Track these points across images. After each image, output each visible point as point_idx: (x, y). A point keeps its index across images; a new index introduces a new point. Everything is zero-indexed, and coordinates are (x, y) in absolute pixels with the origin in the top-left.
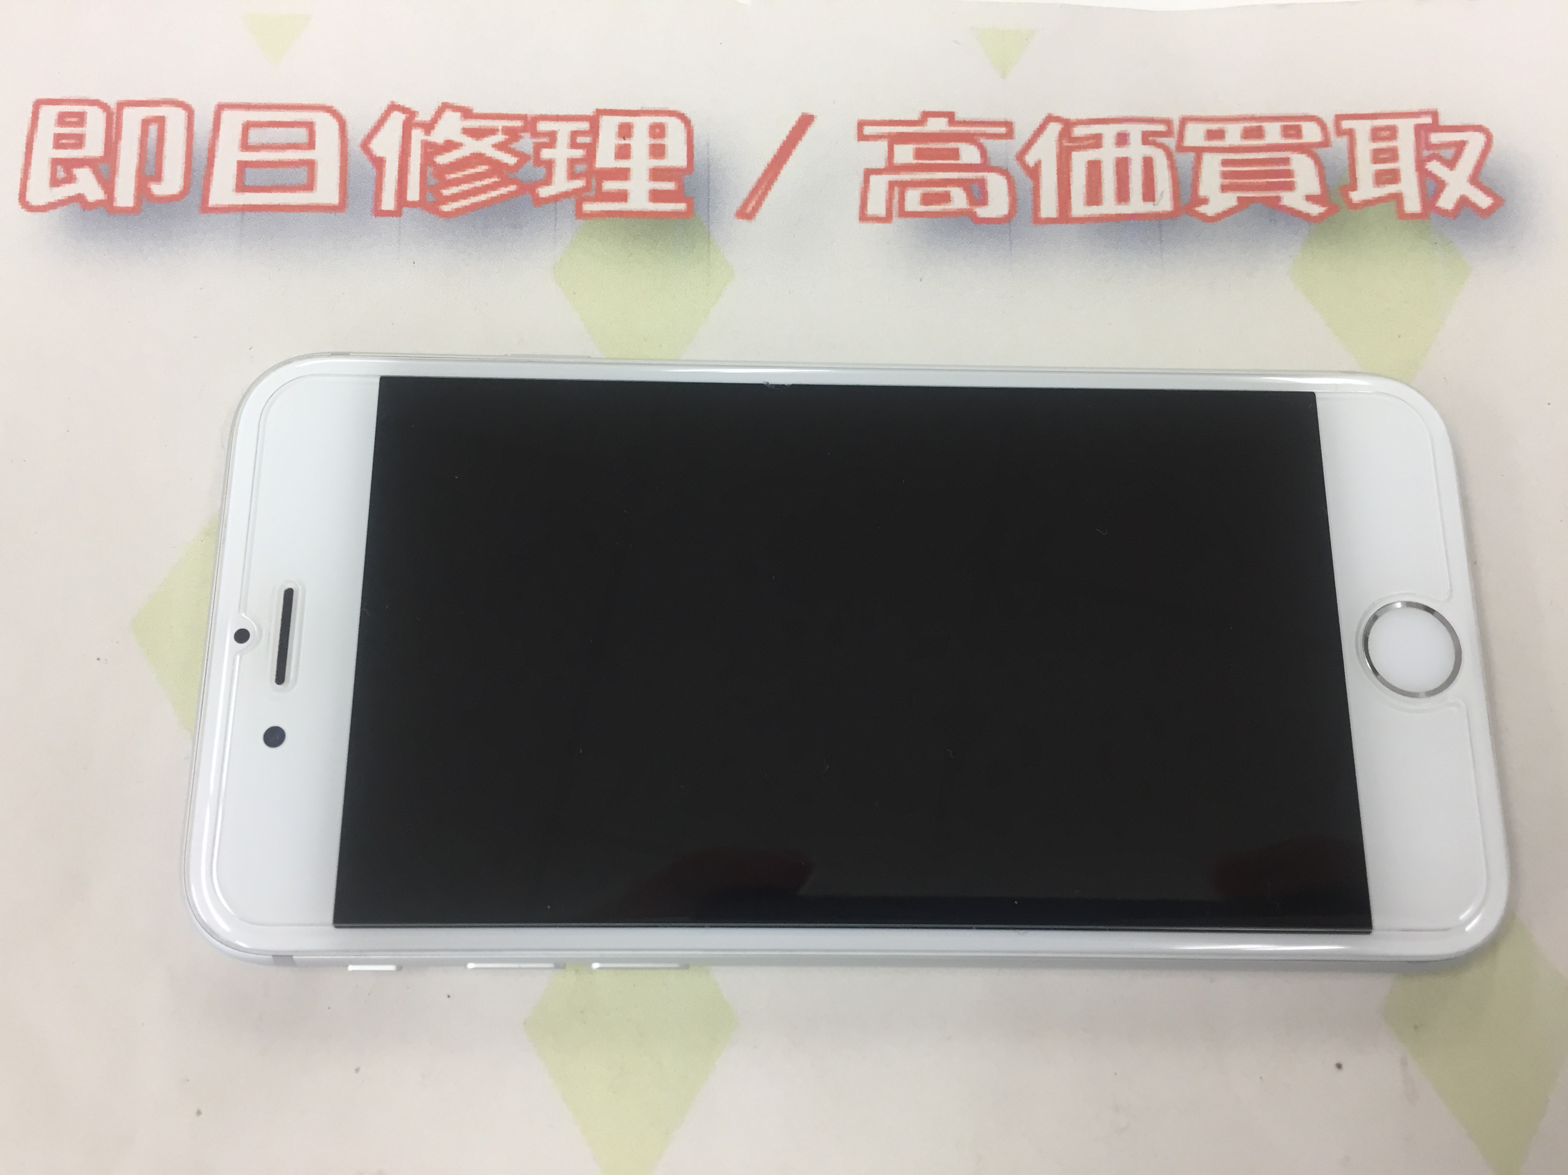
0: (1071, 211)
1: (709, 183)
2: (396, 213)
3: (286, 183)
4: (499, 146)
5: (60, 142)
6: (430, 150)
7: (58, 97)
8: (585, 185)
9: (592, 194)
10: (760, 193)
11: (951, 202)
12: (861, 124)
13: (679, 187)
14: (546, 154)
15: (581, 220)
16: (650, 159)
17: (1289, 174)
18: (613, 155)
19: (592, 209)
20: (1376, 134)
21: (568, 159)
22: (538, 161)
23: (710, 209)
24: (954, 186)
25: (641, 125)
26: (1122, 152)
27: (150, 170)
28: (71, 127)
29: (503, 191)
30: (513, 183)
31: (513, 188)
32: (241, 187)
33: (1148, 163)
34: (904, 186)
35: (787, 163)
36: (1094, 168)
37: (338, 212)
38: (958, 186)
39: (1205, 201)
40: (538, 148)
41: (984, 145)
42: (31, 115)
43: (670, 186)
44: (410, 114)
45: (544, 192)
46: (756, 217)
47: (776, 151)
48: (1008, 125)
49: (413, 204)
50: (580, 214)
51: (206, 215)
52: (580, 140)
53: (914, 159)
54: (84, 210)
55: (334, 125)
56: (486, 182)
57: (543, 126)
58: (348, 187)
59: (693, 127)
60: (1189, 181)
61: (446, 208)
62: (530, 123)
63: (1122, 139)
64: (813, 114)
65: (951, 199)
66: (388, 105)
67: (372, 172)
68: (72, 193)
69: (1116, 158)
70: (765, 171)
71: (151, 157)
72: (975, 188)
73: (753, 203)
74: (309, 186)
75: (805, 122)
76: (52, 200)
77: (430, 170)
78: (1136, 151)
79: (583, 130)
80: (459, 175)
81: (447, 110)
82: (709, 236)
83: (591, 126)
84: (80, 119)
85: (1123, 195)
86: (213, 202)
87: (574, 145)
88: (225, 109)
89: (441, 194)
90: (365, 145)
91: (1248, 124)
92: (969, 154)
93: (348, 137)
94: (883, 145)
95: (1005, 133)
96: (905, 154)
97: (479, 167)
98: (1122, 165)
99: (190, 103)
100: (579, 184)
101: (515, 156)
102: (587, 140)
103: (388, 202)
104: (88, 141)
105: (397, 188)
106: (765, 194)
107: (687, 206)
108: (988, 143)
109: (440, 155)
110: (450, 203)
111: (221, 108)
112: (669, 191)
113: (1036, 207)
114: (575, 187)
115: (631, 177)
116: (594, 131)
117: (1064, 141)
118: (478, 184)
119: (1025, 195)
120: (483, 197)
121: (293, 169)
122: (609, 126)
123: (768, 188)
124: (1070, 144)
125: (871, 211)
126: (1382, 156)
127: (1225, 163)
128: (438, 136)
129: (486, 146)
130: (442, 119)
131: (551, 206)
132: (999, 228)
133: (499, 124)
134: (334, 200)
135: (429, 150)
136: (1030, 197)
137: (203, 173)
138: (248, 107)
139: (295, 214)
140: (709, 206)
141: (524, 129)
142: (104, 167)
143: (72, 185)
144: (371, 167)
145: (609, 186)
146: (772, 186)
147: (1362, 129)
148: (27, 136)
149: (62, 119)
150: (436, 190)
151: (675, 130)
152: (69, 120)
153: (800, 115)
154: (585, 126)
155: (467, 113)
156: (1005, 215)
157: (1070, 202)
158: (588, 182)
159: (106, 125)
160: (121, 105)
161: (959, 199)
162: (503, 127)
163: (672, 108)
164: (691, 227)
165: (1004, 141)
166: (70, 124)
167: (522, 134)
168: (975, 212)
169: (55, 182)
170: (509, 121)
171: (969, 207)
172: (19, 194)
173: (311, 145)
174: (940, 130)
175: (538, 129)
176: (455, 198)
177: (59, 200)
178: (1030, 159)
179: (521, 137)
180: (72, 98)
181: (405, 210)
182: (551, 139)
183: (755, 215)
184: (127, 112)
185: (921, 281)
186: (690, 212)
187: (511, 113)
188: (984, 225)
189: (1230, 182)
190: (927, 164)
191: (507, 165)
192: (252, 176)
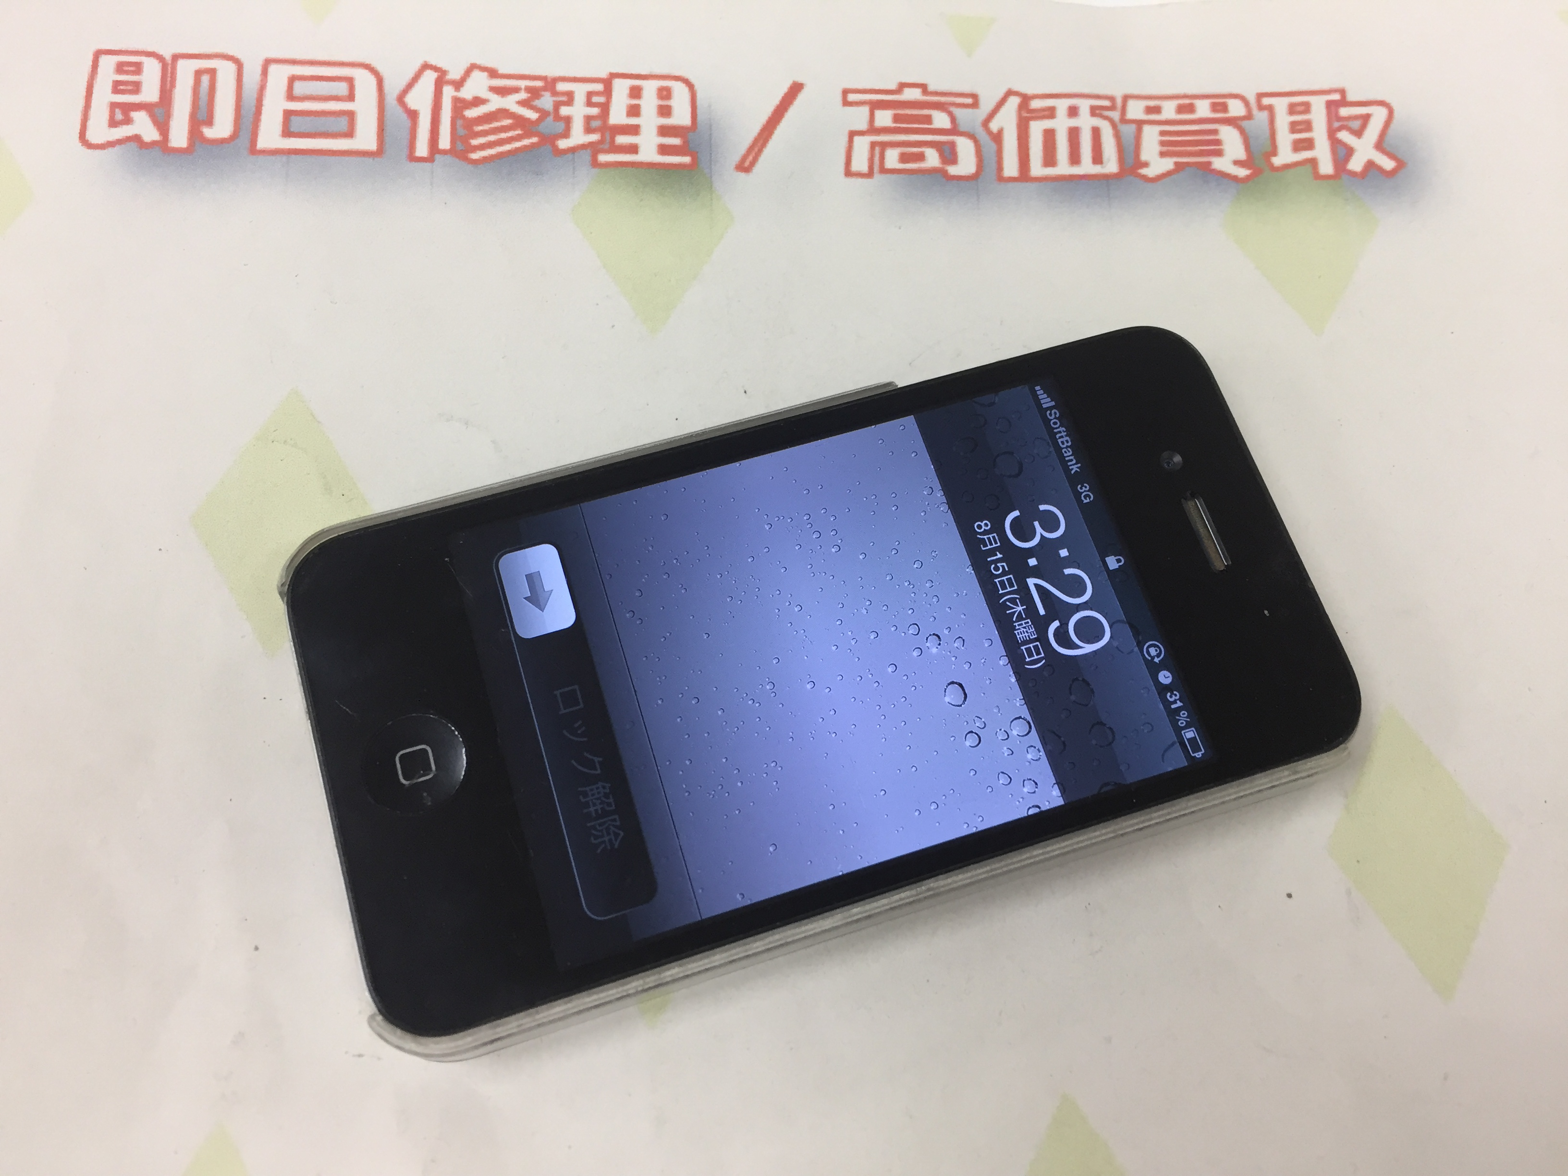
0: (1030, 171)
1: (711, 140)
2: (430, 159)
3: (328, 131)
4: (523, 103)
5: (119, 88)
6: (460, 105)
7: (117, 48)
8: (600, 138)
9: (606, 146)
10: (756, 149)
11: (926, 161)
12: (845, 92)
13: (684, 142)
14: (564, 111)
15: (597, 169)
16: (659, 117)
17: (1218, 142)
18: (624, 113)
19: (606, 160)
20: (1292, 109)
21: (584, 116)
22: (558, 117)
23: (712, 163)
24: (928, 148)
25: (650, 88)
26: (1073, 122)
27: (202, 115)
28: (127, 74)
29: (526, 142)
30: (535, 137)
31: (535, 140)
32: (287, 133)
33: (1096, 133)
34: (884, 146)
35: (781, 124)
36: (1049, 136)
37: (376, 157)
38: (932, 147)
39: (1146, 165)
40: (557, 106)
41: (954, 112)
42: (91, 63)
43: (676, 141)
44: (441, 73)
45: (563, 144)
46: (754, 171)
47: (770, 113)
48: (975, 96)
49: (444, 152)
50: (595, 164)
51: (254, 157)
52: (595, 99)
53: (894, 123)
54: (141, 148)
55: (372, 81)
56: (511, 134)
57: (561, 87)
58: (385, 135)
59: (696, 91)
60: (1132, 148)
61: (475, 156)
62: (550, 84)
63: (1073, 112)
64: (802, 82)
65: (926, 158)
66: (421, 64)
67: (407, 123)
68: (130, 134)
69: (1068, 127)
70: (761, 130)
71: (203, 104)
72: (947, 149)
73: (751, 158)
74: (350, 134)
75: (796, 89)
76: (111, 139)
77: (459, 122)
78: (1085, 122)
79: (596, 90)
80: (486, 127)
81: (475, 69)
82: (711, 186)
83: (605, 87)
84: (138, 68)
85: (1075, 158)
86: (261, 144)
87: (589, 104)
88: (272, 63)
89: (470, 143)
90: (401, 99)
91: (1181, 102)
92: (941, 120)
93: (385, 92)
94: (865, 110)
95: (971, 103)
96: (884, 118)
97: (504, 120)
98: (1074, 134)
99: (239, 58)
100: (594, 137)
101: (537, 112)
102: (601, 99)
103: (422, 150)
104: (144, 88)
105: (429, 137)
106: (760, 151)
107: (693, 159)
108: (958, 112)
109: (469, 109)
110: (478, 152)
111: (268, 62)
112: (677, 146)
113: (1000, 168)
114: (591, 141)
115: (641, 133)
116: (608, 91)
117: (1022, 112)
118: (503, 135)
119: (990, 158)
120: (507, 147)
121: (334, 119)
122: (621, 88)
123: (764, 145)
124: (1028, 115)
125: (855, 167)
126: (1298, 127)
127: (1163, 133)
128: (467, 93)
129: (510, 103)
130: (471, 78)
131: (570, 156)
132: (967, 185)
133: (523, 84)
134: (373, 146)
135: (458, 105)
136: (994, 159)
137: (252, 120)
138: (294, 62)
139: (337, 157)
140: (710, 160)
142: (159, 111)
143: (130, 126)
144: (406, 118)
145: (621, 140)
146: (767, 144)
147: (1281, 105)
148: (87, 82)
149: (120, 68)
150: (465, 140)
151: (680, 93)
152: (126, 68)
153: (791, 82)
154: (599, 87)
155: (493, 73)
156: (973, 174)
157: (1029, 164)
158: (603, 136)
159: (160, 74)
160: (176, 57)
161: (932, 159)
162: (526, 86)
163: (677, 74)
164: (695, 178)
165: (969, 111)
166: (127, 73)
167: (543, 93)
168: (947, 171)
169: (113, 123)
170: (532, 81)
171: (941, 166)
172: (79, 133)
173: (351, 97)
174: (915, 99)
175: (557, 89)
176: (482, 147)
177: (117, 140)
178: (994, 126)
179: (542, 96)
180: (129, 50)
181: (437, 157)
182: (570, 98)
183: (752, 169)
184: (181, 64)
185: (900, 228)
186: (694, 165)
187: (532, 74)
188: (955, 182)
189: (1168, 150)
190: (904, 128)
191: (529, 119)
192: (297, 124)
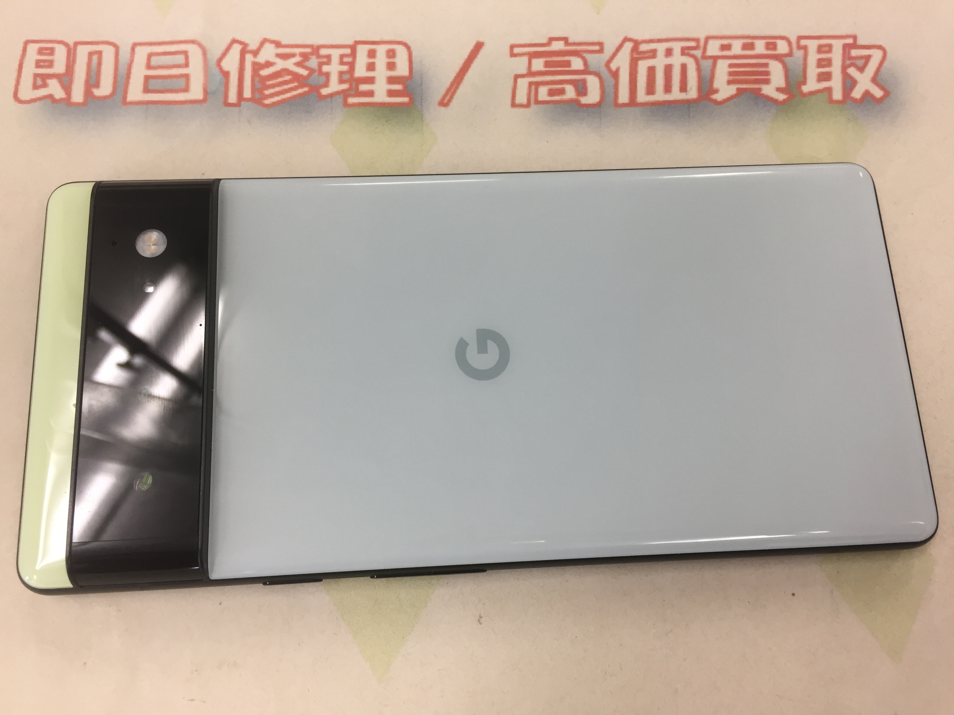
0: (636, 98)
1: (422, 86)
2: (238, 105)
3: (172, 88)
4: (298, 64)
5: (39, 64)
6: (257, 67)
7: (39, 39)
8: (349, 87)
9: (353, 92)
10: (452, 91)
11: (566, 94)
12: (512, 47)
13: (404, 88)
14: (325, 68)
15: (347, 108)
16: (387, 71)
17: (767, 73)
18: (364, 69)
19: (353, 102)
20: (820, 49)
21: (338, 71)
22: (321, 73)
23: (423, 100)
24: (567, 84)
25: (381, 50)
26: (668, 61)
27: (93, 81)
28: (45, 56)
29: (300, 91)
30: (306, 87)
31: (306, 89)
32: (147, 90)
33: (684, 67)
34: (538, 84)
35: (469, 70)
36: (651, 71)
37: (203, 104)
38: (570, 84)
39: (716, 91)
40: (320, 65)
41: (585, 57)
42: (22, 49)
43: (399, 87)
44: (244, 45)
45: (325, 91)
47: (461, 65)
48: (601, 44)
49: (247, 100)
50: (346, 104)
51: (126, 107)
52: (346, 60)
53: (545, 68)
54: (53, 103)
55: (200, 52)
56: (290, 86)
57: (323, 52)
58: (208, 89)
59: (412, 51)
60: (708, 79)
61: (267, 102)
62: (316, 49)
63: (669, 52)
64: (483, 42)
65: (566, 92)
66: (231, 40)
67: (223, 80)
68: (46, 94)
69: (665, 64)
70: (455, 77)
71: (93, 73)
72: (580, 84)
73: (448, 97)
74: (186, 90)
75: (479, 46)
77: (257, 79)
78: (677, 60)
79: (346, 53)
80: (274, 82)
81: (266, 43)
82: (422, 117)
83: (351, 50)
84: (52, 51)
85: (668, 88)
86: (130, 98)
87: (342, 63)
88: (137, 46)
89: (264, 93)
90: (218, 64)
91: (745, 41)
92: (577, 64)
93: (208, 59)
94: (525, 59)
95: (598, 49)
96: (538, 64)
97: (286, 77)
98: (668, 69)
99: (116, 43)
100: (345, 86)
101: (307, 70)
102: (349, 60)
103: (233, 98)
104: (56, 64)
105: (237, 89)
106: (455, 92)
107: (410, 99)
108: (587, 56)
109: (263, 69)
110: (269, 99)
111: (134, 45)
112: (399, 90)
113: (616, 97)
114: (343, 88)
115: (376, 82)
116: (354, 54)
117: (634, 54)
118: (286, 87)
119: (610, 90)
120: (288, 95)
121: (177, 80)
122: (362, 51)
123: (457, 88)
124: (638, 56)
125: (518, 101)
126: (823, 63)
127: (731, 65)
128: (261, 58)
129: (290, 64)
130: (263, 48)
131: (329, 99)
132: (594, 110)
133: (297, 51)
134: (201, 97)
135: (256, 67)
136: (612, 91)
137: (124, 83)
138: (151, 44)
139: (178, 106)
141: (312, 54)
142: (65, 79)
143: (46, 88)
144: (222, 78)
145: (363, 87)
146: (459, 87)
147: (813, 45)
148: (19, 62)
149: (41, 51)
150: (261, 91)
151: (401, 53)
152: (44, 51)
153: (475, 42)
154: (348, 51)
155: (278, 44)
156: (598, 102)
157: (636, 93)
158: (351, 85)
159: (66, 55)
160: (76, 44)
161: (570, 92)
162: (300, 52)
163: (399, 39)
164: (412, 112)
165: (598, 55)
166: (45, 54)
167: (311, 56)
168: (580, 101)
169: (36, 87)
170: (303, 49)
171: (576, 97)
172: (14, 93)
173: (187, 65)
174: (560, 49)
175: (320, 54)
176: (272, 95)
177: (38, 97)
178: (613, 66)
179: (310, 58)
180: (46, 39)
181: (243, 103)
182: (329, 59)
183: (449, 104)
184: (80, 48)
185: (548, 142)
186: (412, 102)
187: (304, 43)
188: (585, 108)
189: (733, 79)
190: (551, 71)
191: (302, 75)
192: (153, 85)
